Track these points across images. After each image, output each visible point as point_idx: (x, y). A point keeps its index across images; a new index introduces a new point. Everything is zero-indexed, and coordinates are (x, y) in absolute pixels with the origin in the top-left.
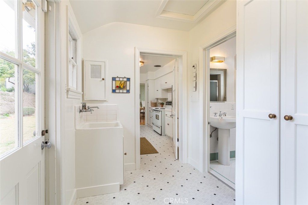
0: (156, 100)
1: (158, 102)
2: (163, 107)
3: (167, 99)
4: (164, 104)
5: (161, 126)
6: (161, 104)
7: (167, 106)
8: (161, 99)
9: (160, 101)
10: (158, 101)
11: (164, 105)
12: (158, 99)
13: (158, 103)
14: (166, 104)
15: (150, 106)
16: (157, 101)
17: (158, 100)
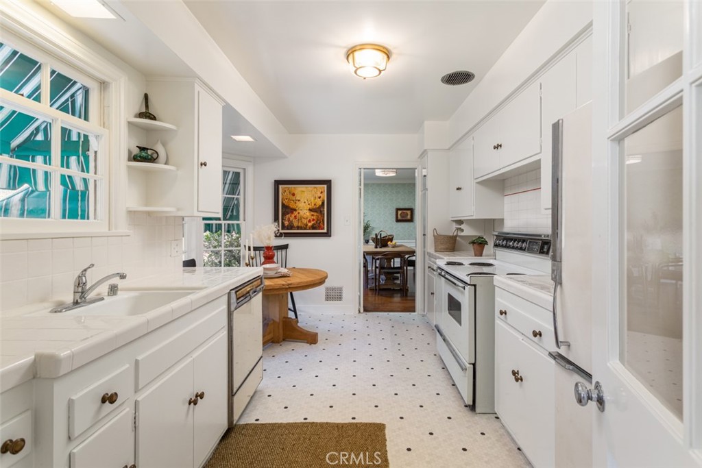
0: (455, 226)
1: (462, 234)
2: (481, 255)
3: (502, 220)
4: (486, 243)
5: (474, 365)
6: (473, 243)
7: (501, 253)
8: (474, 223)
9: (468, 231)
10: (462, 230)
11: (489, 249)
12: (460, 222)
13: (460, 236)
14: (496, 245)
15: (430, 249)
16: (457, 229)
17: (462, 226)
